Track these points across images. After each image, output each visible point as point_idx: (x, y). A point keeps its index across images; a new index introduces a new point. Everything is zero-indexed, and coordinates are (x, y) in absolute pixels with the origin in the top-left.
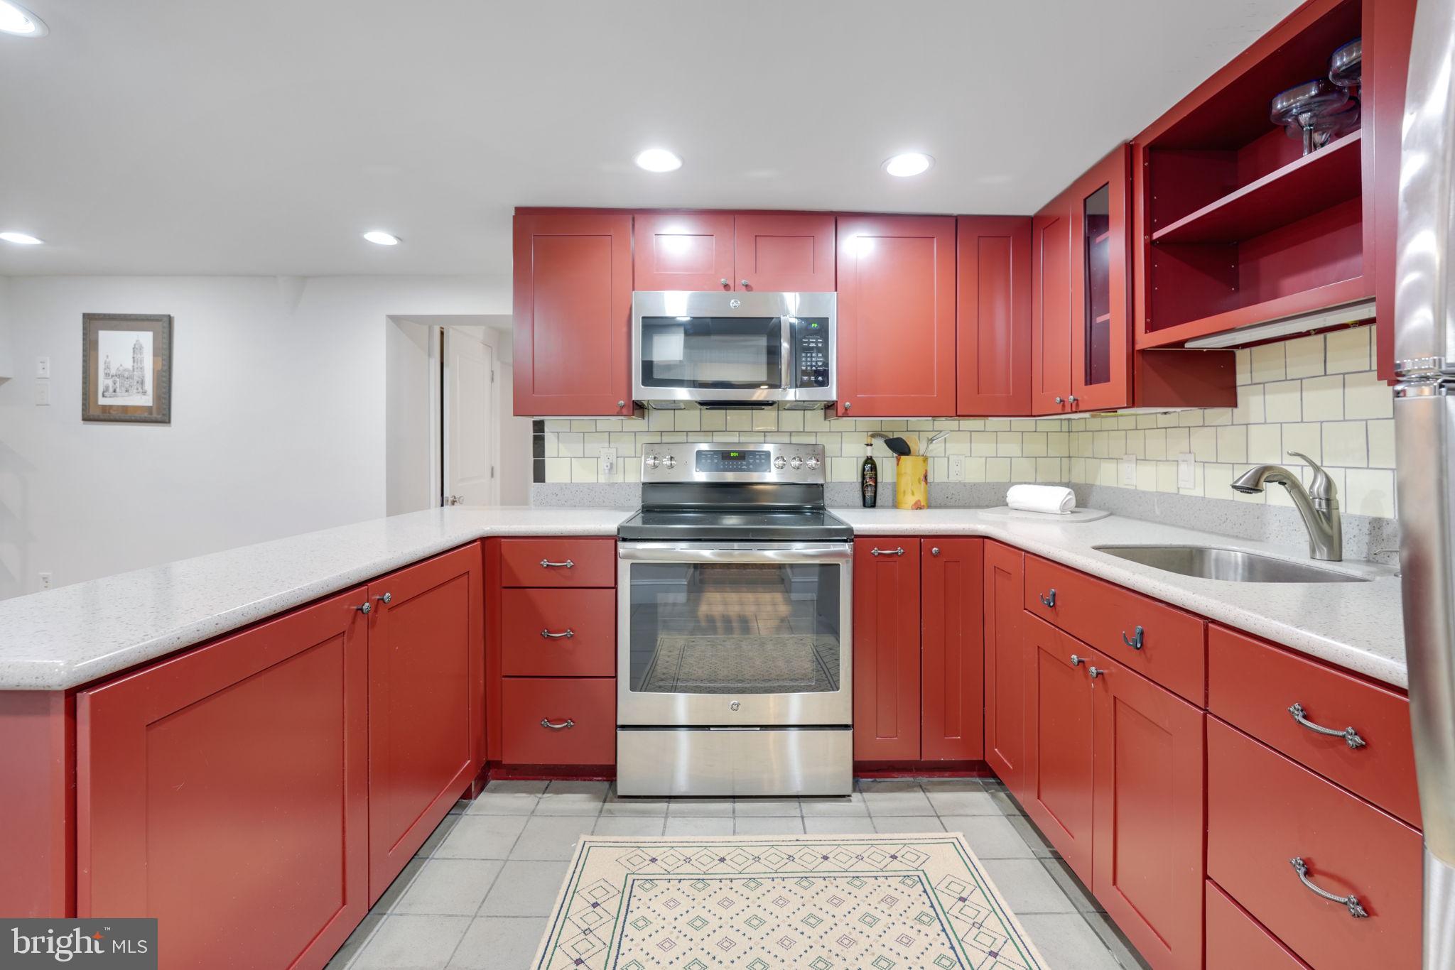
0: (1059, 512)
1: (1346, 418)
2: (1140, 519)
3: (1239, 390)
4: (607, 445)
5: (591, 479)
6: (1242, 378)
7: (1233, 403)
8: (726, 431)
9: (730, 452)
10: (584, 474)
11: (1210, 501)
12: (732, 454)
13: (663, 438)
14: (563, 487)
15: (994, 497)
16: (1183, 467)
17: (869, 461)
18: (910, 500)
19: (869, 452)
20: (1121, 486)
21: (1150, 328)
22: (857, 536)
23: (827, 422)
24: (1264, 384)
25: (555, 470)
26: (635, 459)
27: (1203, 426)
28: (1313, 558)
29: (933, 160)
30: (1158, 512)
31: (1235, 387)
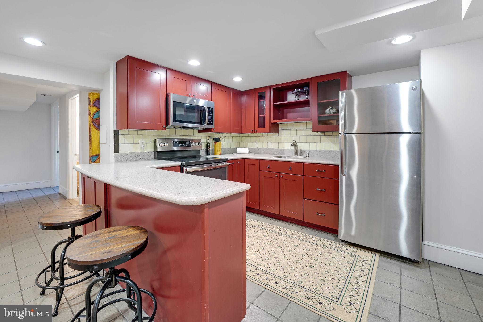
0: (248, 153)
1: (297, 135)
2: (259, 154)
3: (280, 130)
4: (141, 139)
5: (136, 151)
6: (280, 128)
7: (279, 132)
8: (176, 135)
9: (181, 141)
10: (133, 149)
11: (274, 149)
12: (182, 142)
13: (159, 137)
14: (126, 154)
15: (234, 151)
16: (269, 144)
17: (208, 143)
18: (219, 153)
19: (208, 141)
20: (254, 147)
21: (274, 119)
22: (229, 160)
23: (198, 133)
24: (284, 130)
25: (123, 148)
26: (150, 144)
27: (273, 136)
28: (295, 156)
29: (243, 79)
30: (263, 152)
31: (279, 130)
